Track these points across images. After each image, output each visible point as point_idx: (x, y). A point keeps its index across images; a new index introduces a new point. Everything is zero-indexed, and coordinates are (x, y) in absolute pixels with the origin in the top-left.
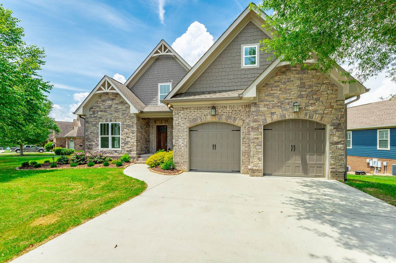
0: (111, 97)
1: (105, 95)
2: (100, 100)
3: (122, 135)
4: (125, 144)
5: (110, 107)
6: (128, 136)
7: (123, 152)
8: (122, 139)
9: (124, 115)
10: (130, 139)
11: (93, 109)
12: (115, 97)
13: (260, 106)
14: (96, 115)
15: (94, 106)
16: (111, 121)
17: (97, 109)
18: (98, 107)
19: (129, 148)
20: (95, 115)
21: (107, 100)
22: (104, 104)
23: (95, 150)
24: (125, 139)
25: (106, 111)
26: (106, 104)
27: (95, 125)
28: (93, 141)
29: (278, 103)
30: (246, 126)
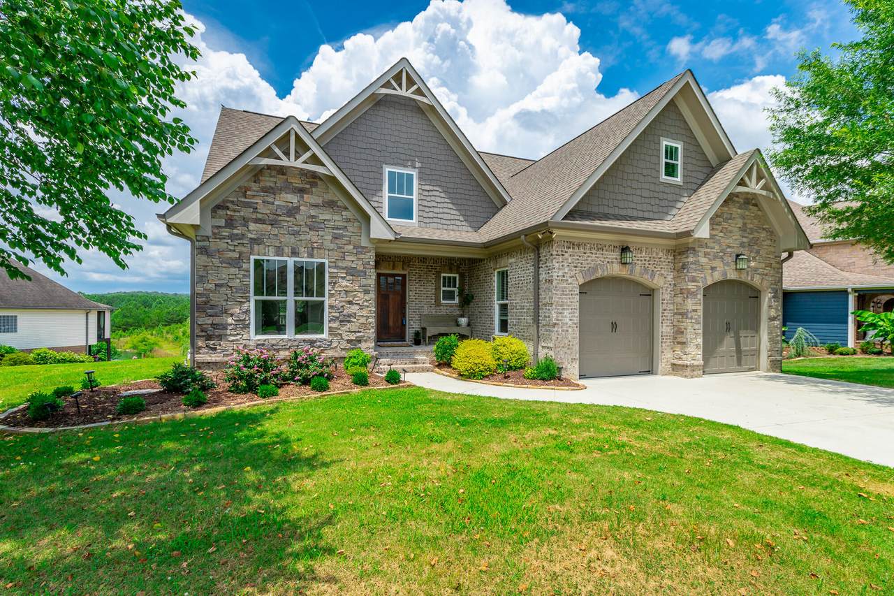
0: (297, 182)
1: (274, 173)
2: (255, 187)
3: (331, 295)
4: (341, 321)
5: (292, 211)
6: (351, 299)
7: (334, 345)
8: (331, 307)
9: (338, 241)
10: (357, 307)
11: (229, 213)
12: (308, 186)
13: (700, 254)
14: (239, 232)
15: (232, 202)
16: (295, 253)
17: (242, 214)
18: (247, 205)
19: (355, 332)
20: (235, 231)
21: (281, 190)
22: (270, 200)
23: (237, 340)
24: (342, 307)
25: (277, 221)
26: (276, 203)
27: (237, 263)
28: (226, 313)
29: (721, 252)
30: (668, 287)
